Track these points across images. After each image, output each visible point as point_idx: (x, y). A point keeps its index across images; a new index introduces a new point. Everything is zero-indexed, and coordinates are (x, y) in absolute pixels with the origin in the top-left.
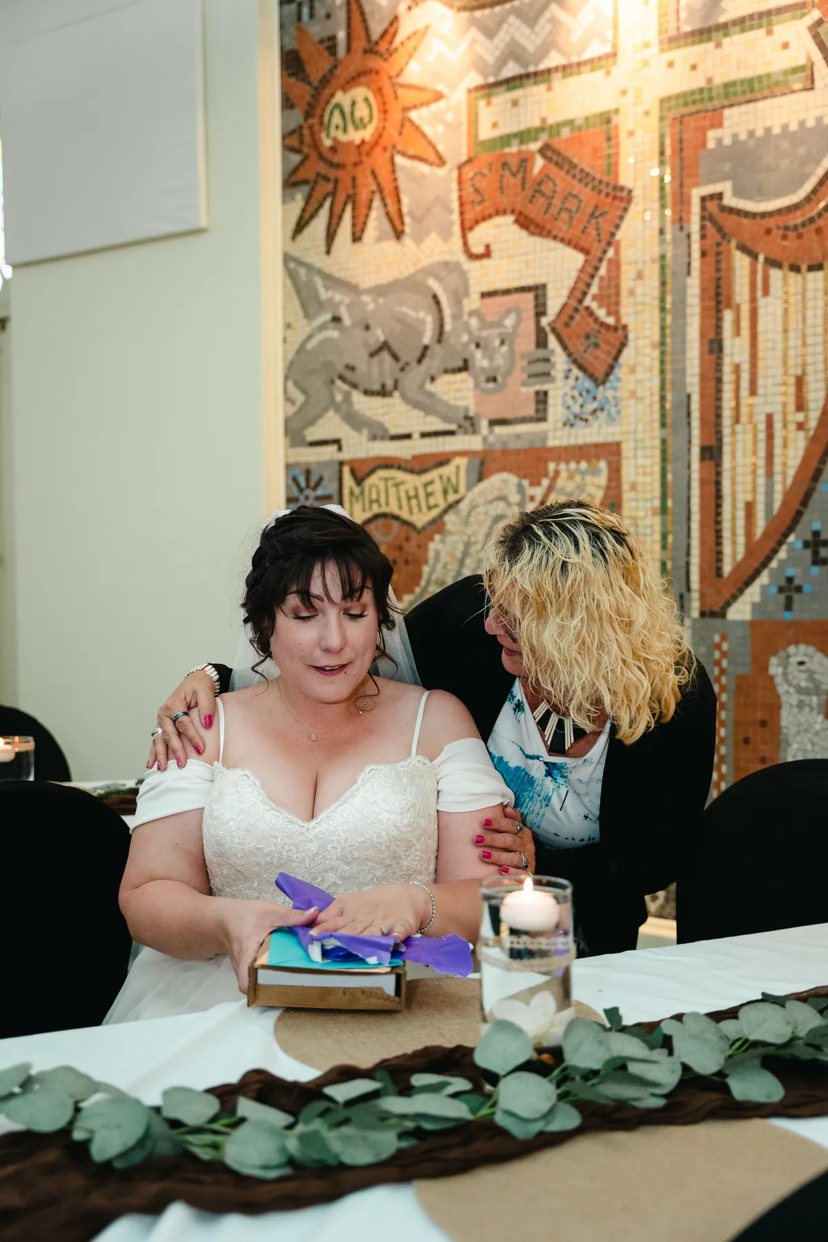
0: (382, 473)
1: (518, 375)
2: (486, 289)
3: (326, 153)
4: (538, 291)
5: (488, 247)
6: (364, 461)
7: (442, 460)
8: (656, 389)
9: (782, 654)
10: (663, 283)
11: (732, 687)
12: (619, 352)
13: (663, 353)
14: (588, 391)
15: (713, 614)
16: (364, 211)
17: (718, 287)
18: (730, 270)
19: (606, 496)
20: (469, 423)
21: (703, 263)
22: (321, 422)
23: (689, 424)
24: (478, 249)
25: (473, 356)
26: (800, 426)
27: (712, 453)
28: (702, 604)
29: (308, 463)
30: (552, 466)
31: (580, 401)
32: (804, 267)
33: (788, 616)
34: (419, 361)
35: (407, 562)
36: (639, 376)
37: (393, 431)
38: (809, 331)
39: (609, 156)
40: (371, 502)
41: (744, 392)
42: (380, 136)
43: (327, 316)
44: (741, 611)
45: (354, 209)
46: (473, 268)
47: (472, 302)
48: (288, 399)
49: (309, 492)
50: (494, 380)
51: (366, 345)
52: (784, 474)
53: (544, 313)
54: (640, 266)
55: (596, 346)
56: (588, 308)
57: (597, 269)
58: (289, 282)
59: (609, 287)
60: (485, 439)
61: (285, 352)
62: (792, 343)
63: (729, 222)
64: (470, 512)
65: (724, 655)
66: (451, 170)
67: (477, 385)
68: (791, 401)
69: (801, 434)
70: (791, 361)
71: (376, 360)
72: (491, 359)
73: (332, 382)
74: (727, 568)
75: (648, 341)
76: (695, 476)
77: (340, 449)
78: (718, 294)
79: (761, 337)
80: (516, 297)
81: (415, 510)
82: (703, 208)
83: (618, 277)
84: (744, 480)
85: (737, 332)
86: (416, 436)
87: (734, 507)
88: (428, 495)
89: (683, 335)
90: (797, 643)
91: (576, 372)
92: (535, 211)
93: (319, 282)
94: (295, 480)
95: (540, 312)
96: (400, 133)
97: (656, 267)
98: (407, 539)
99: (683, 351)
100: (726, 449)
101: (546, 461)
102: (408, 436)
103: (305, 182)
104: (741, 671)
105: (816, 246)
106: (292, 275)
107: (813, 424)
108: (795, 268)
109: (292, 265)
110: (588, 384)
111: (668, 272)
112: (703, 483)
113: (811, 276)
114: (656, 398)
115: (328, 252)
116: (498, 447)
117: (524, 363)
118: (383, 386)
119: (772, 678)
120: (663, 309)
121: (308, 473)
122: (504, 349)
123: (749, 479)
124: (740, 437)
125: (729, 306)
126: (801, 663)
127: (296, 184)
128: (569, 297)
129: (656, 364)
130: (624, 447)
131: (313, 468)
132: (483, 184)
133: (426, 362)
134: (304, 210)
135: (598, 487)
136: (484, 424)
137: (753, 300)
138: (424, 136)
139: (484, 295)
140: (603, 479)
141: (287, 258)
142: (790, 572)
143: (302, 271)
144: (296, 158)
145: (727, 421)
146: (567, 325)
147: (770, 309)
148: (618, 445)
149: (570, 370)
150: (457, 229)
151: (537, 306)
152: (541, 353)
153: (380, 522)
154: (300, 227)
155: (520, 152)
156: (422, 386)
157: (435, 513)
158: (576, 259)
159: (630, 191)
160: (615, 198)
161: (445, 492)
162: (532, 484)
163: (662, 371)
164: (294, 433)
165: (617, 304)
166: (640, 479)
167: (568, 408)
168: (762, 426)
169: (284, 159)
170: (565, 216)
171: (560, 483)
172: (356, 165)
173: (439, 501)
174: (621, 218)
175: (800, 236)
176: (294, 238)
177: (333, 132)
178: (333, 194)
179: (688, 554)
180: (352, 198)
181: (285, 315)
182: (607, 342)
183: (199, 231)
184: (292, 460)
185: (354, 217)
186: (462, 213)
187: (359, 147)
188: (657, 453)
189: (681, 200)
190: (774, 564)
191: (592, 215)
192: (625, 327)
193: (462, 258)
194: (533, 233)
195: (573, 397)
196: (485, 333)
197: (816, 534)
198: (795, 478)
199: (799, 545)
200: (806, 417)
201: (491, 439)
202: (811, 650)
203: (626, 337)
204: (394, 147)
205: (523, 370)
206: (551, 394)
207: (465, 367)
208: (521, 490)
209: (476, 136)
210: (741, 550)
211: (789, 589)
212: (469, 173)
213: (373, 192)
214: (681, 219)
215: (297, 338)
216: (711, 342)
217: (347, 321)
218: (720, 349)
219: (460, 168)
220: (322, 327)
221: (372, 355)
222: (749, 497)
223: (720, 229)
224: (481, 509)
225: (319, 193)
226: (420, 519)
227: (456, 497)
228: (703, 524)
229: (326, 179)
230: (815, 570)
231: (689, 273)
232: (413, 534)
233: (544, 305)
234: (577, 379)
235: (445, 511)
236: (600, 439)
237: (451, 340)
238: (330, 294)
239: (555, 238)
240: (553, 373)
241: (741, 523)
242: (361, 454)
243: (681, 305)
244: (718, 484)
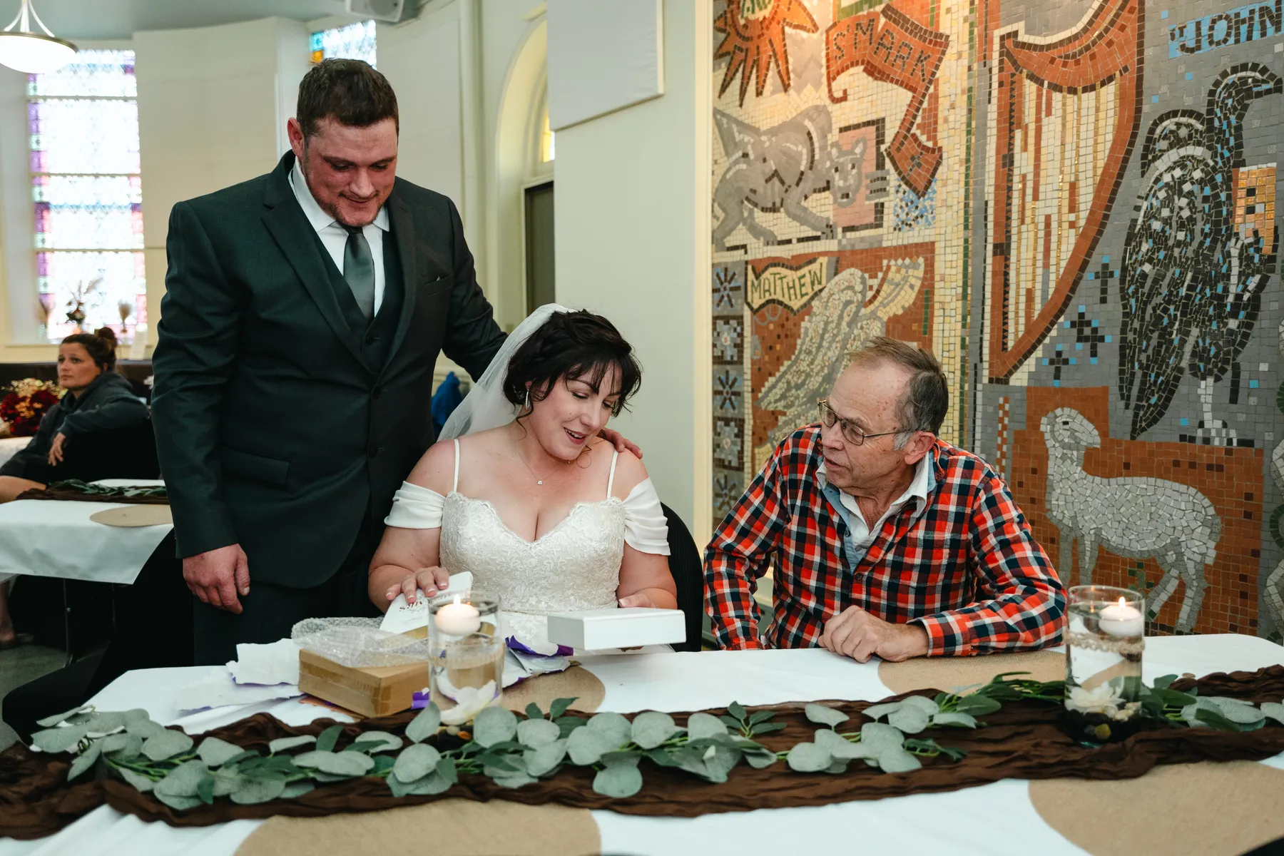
0: (772, 270)
1: (864, 191)
2: (843, 125)
3: (740, 30)
4: (879, 124)
5: (845, 92)
6: (760, 260)
7: (811, 259)
8: (962, 199)
9: (1050, 414)
10: (970, 111)
11: (1011, 440)
12: (936, 169)
13: (968, 168)
14: (912, 202)
15: (999, 381)
16: (764, 71)
17: (1011, 111)
18: (1021, 95)
19: (923, 285)
20: (829, 230)
21: (1000, 93)
22: (734, 232)
23: (986, 225)
24: (838, 94)
25: (834, 178)
26: (1072, 225)
27: (1002, 249)
28: (991, 373)
29: (726, 263)
30: (885, 262)
31: (906, 210)
32: (1080, 89)
33: (1056, 383)
34: (798, 184)
35: (786, 336)
36: (950, 188)
37: (779, 238)
38: (1082, 144)
39: (933, 9)
40: (765, 291)
41: (1029, 198)
42: (776, 12)
43: (740, 153)
44: (1020, 379)
45: (757, 71)
46: (834, 109)
47: (834, 136)
48: (715, 216)
49: (726, 284)
50: (847, 196)
51: (763, 173)
52: (1058, 264)
53: (883, 142)
54: (953, 98)
55: (919, 165)
56: (914, 135)
57: (921, 103)
58: (716, 130)
59: (929, 117)
60: (840, 242)
61: (713, 181)
62: (1068, 155)
63: (1021, 55)
64: (829, 298)
65: (1006, 413)
66: (821, 34)
67: (835, 201)
68: (1066, 203)
69: (1073, 231)
70: (1067, 170)
71: (770, 183)
72: (845, 180)
73: (742, 202)
74: (1011, 344)
75: (957, 159)
76: (989, 268)
77: (746, 252)
78: (1011, 117)
79: (1043, 151)
80: (863, 130)
81: (793, 297)
82: (1002, 46)
83: (936, 109)
84: (1026, 270)
85: (1025, 149)
86: (794, 241)
87: (1018, 294)
88: (802, 285)
89: (984, 152)
90: (1062, 406)
91: (904, 187)
92: (878, 61)
93: (735, 128)
94: (718, 275)
95: (880, 141)
96: (789, 9)
97: (965, 97)
98: (787, 319)
99: (983, 166)
100: (1014, 246)
101: (881, 259)
102: (789, 242)
103: (727, 53)
104: (1018, 427)
105: (1090, 69)
106: (718, 124)
107: (1082, 223)
108: (1073, 91)
109: (718, 117)
110: (912, 196)
111: (974, 102)
112: (994, 273)
113: (1085, 96)
114: (962, 205)
115: (741, 105)
116: (849, 248)
117: (868, 181)
118: (774, 204)
119: (1042, 434)
120: (969, 133)
121: (726, 269)
122: (855, 171)
123: (1030, 270)
124: (1024, 235)
125: (1019, 126)
126: (1066, 423)
127: (722, 56)
128: (900, 128)
129: (963, 177)
130: (937, 245)
131: (729, 266)
132: (842, 43)
133: (802, 184)
134: (726, 75)
135: (917, 278)
136: (840, 230)
137: (1038, 120)
138: (805, 9)
139: (842, 130)
140: (920, 273)
141: (716, 112)
142: (1059, 347)
143: (725, 121)
144: (722, 36)
145: (1015, 223)
146: (898, 150)
147: (1051, 126)
148: (933, 243)
149: (900, 186)
150: (824, 80)
151: (877, 137)
152: (880, 174)
153: (770, 306)
154: (724, 88)
155: (869, 14)
156: (799, 203)
157: (806, 299)
158: (906, 96)
159: (948, 37)
160: (936, 44)
161: (813, 283)
162: (871, 277)
163: (967, 184)
164: (718, 241)
165: (935, 130)
166: (948, 271)
167: (898, 216)
168: (1042, 226)
169: (715, 38)
170: (899, 62)
171: (890, 275)
172: (759, 37)
173: (808, 289)
174: (940, 60)
175: (1077, 62)
176: (720, 97)
177: (745, 15)
178: (745, 61)
179: (982, 332)
180: (756, 63)
181: (713, 155)
182: (927, 162)
183: (658, 97)
184: (716, 261)
185: (757, 77)
186: (828, 67)
187: (761, 23)
188: (961, 249)
189: (986, 39)
190: (1047, 341)
191: (919, 60)
192: (940, 149)
193: (828, 102)
194: (876, 79)
195: (901, 207)
196: (842, 160)
197: (1082, 315)
198: (1066, 268)
199: (1068, 325)
200: (1078, 218)
201: (844, 242)
202: (1074, 412)
203: (941, 157)
204: (784, 20)
205: (867, 187)
206: (886, 205)
207: (827, 188)
208: (863, 281)
209: (840, 5)
210: (1022, 328)
211: (1058, 361)
212: (833, 34)
213: (770, 57)
214: (985, 57)
215: (720, 172)
216: (1005, 157)
217: (752, 157)
218: (1012, 163)
219: (827, 31)
220: (736, 162)
221: (767, 181)
222: (1030, 286)
223: (1014, 63)
224: (836, 297)
225: (736, 62)
226: (796, 304)
227: (820, 287)
228: (993, 307)
229: (741, 50)
230: (1080, 346)
231: (989, 102)
232: (791, 315)
233: (883, 135)
234: (904, 192)
235: (812, 298)
236: (920, 240)
237: (818, 166)
238: (741, 136)
239: (892, 81)
240: (888, 188)
241: (1022, 306)
242: (759, 256)
243: (983, 126)
244: (1006, 274)
